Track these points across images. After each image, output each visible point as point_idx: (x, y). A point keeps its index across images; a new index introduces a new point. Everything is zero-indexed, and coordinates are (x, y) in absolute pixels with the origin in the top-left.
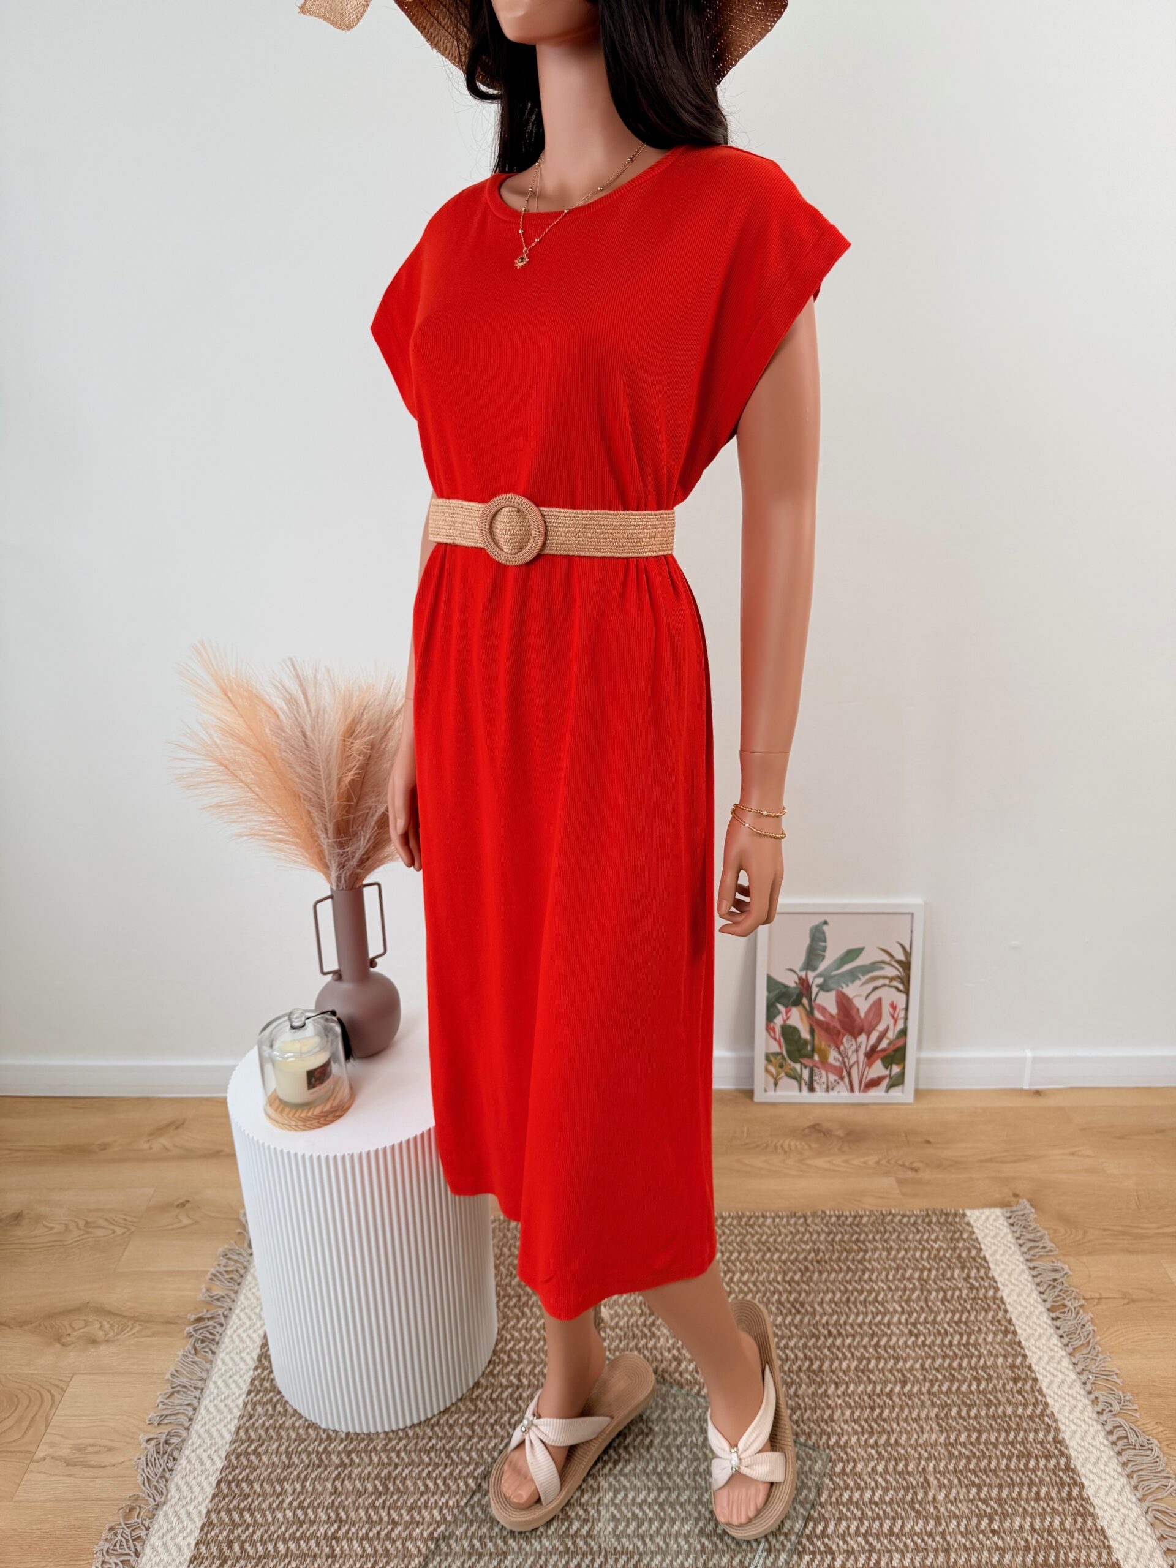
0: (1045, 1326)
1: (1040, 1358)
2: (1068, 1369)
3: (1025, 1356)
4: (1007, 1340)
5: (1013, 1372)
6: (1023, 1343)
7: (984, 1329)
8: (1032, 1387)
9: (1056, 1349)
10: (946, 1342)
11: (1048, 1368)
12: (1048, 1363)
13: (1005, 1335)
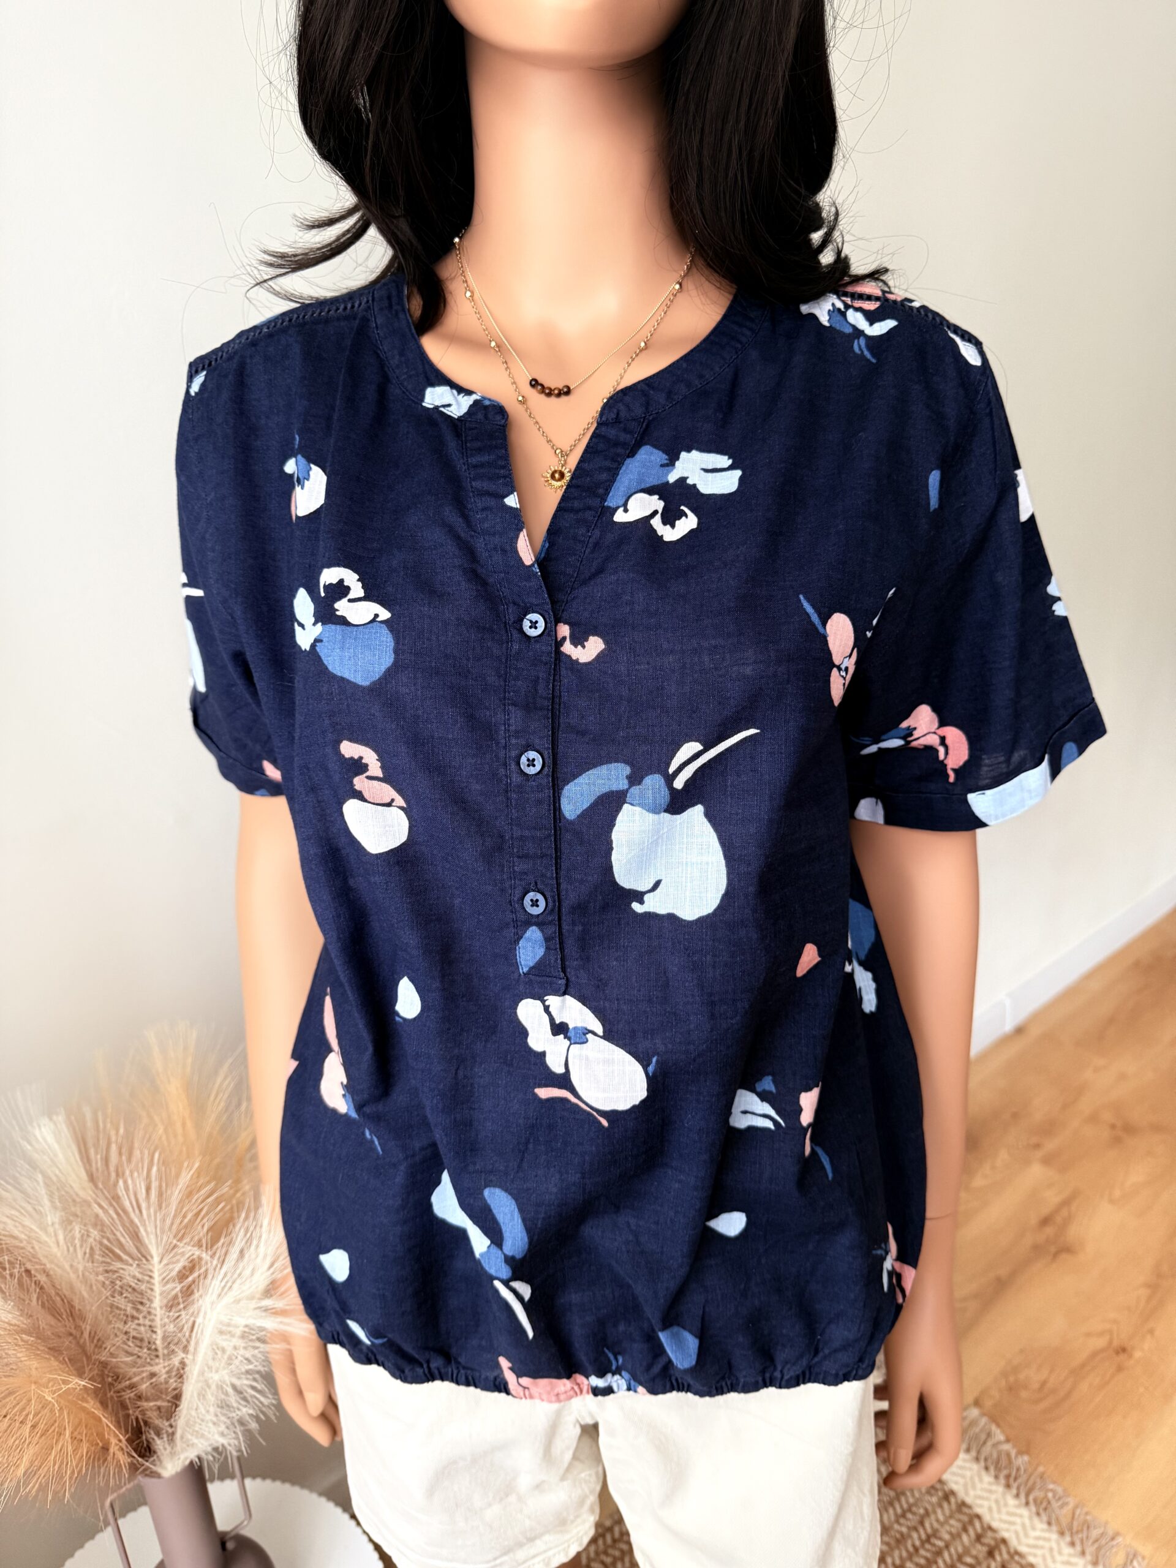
0: (968, 1465)
1: (990, 1509)
2: (1018, 1506)
3: (978, 1517)
4: (954, 1506)
5: (983, 1544)
6: (969, 1500)
7: (930, 1508)
8: (1009, 1552)
9: (994, 1488)
10: (911, 1549)
11: (1005, 1517)
12: (999, 1511)
13: (949, 1502)
